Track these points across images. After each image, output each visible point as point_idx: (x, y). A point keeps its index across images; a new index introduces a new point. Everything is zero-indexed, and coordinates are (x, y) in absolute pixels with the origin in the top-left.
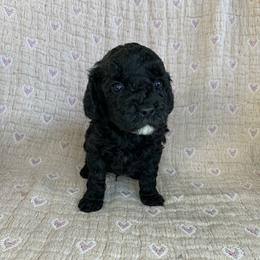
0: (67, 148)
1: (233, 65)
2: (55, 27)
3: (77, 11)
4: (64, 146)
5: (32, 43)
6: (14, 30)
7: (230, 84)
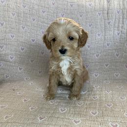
0: (41, 73)
1: (119, 34)
2: (34, 20)
3: (44, 12)
4: (40, 73)
5: (23, 28)
6: (16, 22)
7: (117, 43)
